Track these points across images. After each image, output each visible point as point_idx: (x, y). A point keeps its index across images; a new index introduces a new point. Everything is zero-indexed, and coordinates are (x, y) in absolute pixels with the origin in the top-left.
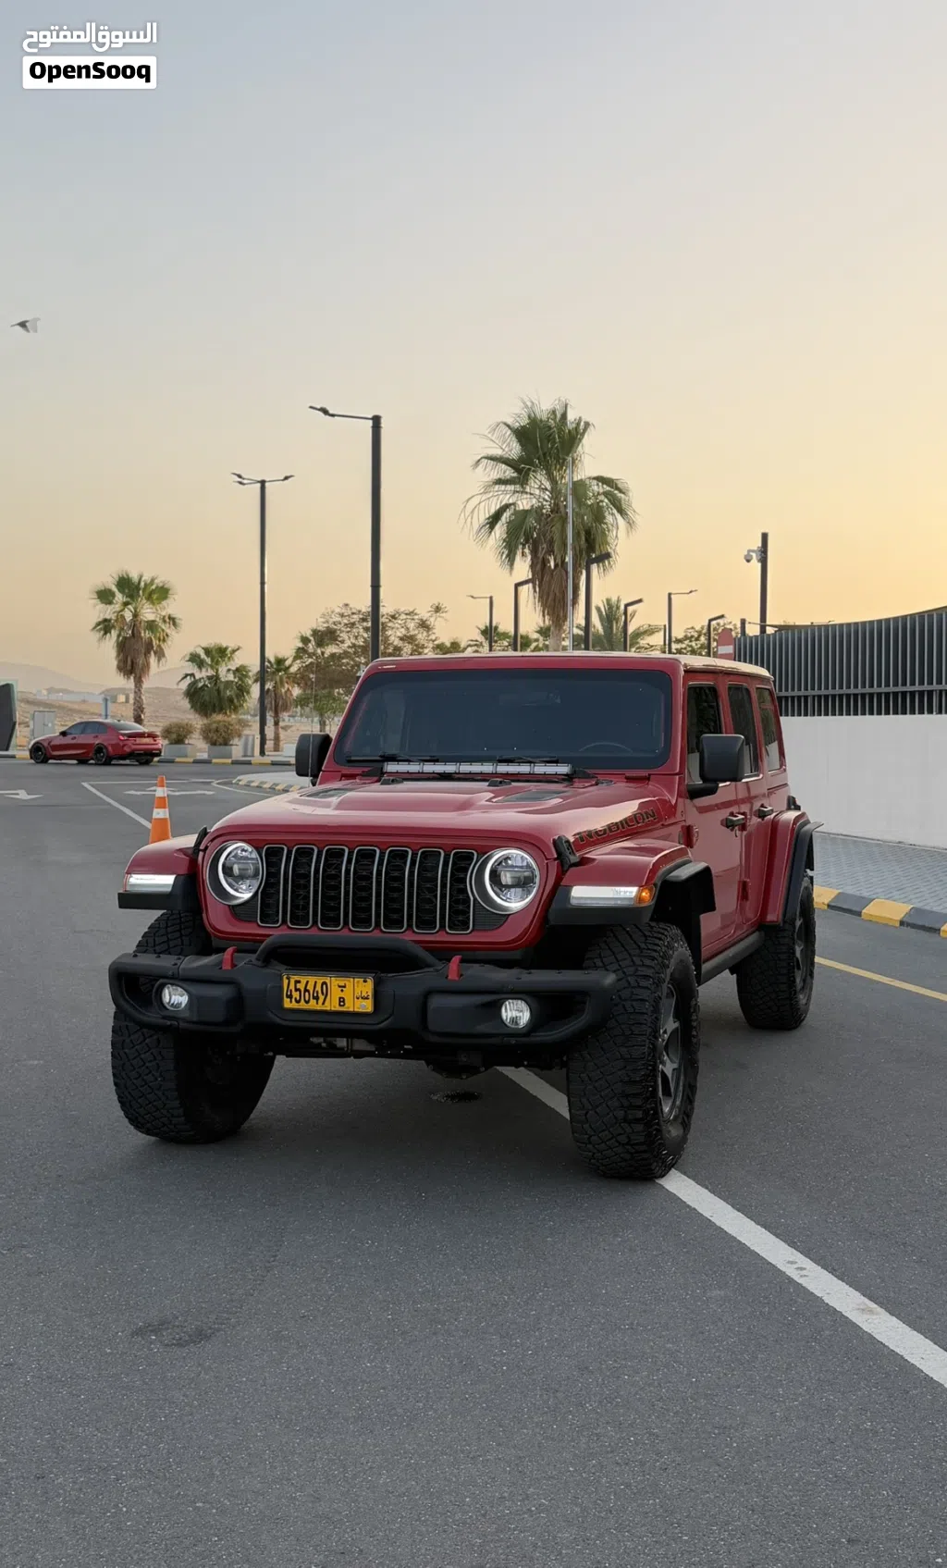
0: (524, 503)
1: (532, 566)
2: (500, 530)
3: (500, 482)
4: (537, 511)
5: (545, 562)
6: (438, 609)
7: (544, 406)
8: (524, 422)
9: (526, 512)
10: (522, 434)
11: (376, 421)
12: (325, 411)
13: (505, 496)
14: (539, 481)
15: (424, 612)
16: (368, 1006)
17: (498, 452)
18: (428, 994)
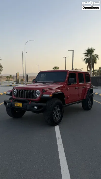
0: (88, 58)
1: (88, 64)
2: (85, 60)
3: (85, 56)
4: (89, 58)
5: (89, 63)
6: (82, 69)
7: (90, 48)
8: (88, 49)
9: (88, 59)
10: (87, 51)
11: (73, 51)
12: (68, 50)
13: (86, 57)
14: (89, 55)
15: (81, 69)
16: (21, 106)
17: (85, 53)
18: (27, 105)
